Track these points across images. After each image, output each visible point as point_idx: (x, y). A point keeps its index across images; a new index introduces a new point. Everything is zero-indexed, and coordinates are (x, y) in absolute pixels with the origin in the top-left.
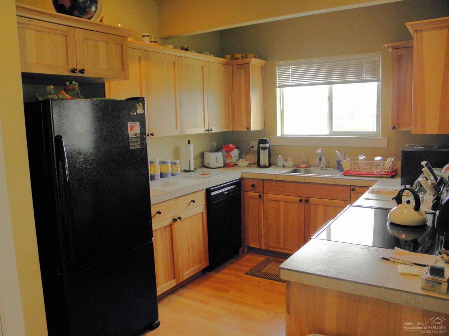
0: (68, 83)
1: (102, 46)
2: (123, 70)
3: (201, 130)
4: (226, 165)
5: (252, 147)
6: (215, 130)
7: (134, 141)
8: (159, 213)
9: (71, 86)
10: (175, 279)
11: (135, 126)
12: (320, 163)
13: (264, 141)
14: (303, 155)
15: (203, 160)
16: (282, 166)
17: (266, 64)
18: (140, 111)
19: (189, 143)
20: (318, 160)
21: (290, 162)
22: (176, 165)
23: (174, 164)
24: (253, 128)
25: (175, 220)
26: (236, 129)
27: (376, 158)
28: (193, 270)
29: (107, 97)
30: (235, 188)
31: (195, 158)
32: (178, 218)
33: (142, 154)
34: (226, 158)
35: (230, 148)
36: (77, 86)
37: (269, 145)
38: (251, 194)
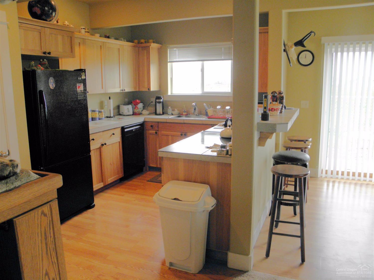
0: (41, 60)
1: (60, 38)
2: (72, 52)
3: (118, 90)
4: (134, 114)
5: (152, 102)
6: (127, 90)
7: (80, 95)
8: (93, 140)
9: (43, 62)
10: (103, 182)
11: (80, 86)
12: (195, 112)
13: (159, 98)
14: (184, 107)
15: (119, 110)
16: (171, 114)
17: (161, 47)
18: (83, 77)
19: (110, 99)
20: (193, 109)
21: (176, 112)
22: (101, 112)
23: (100, 112)
24: (152, 89)
25: (103, 145)
26: (141, 90)
27: (226, 107)
28: (114, 178)
29: (61, 69)
30: (139, 128)
31: (114, 109)
32: (104, 144)
33: (84, 102)
34: (134, 109)
35: (137, 102)
36: (47, 62)
37: (163, 100)
38: (151, 132)
